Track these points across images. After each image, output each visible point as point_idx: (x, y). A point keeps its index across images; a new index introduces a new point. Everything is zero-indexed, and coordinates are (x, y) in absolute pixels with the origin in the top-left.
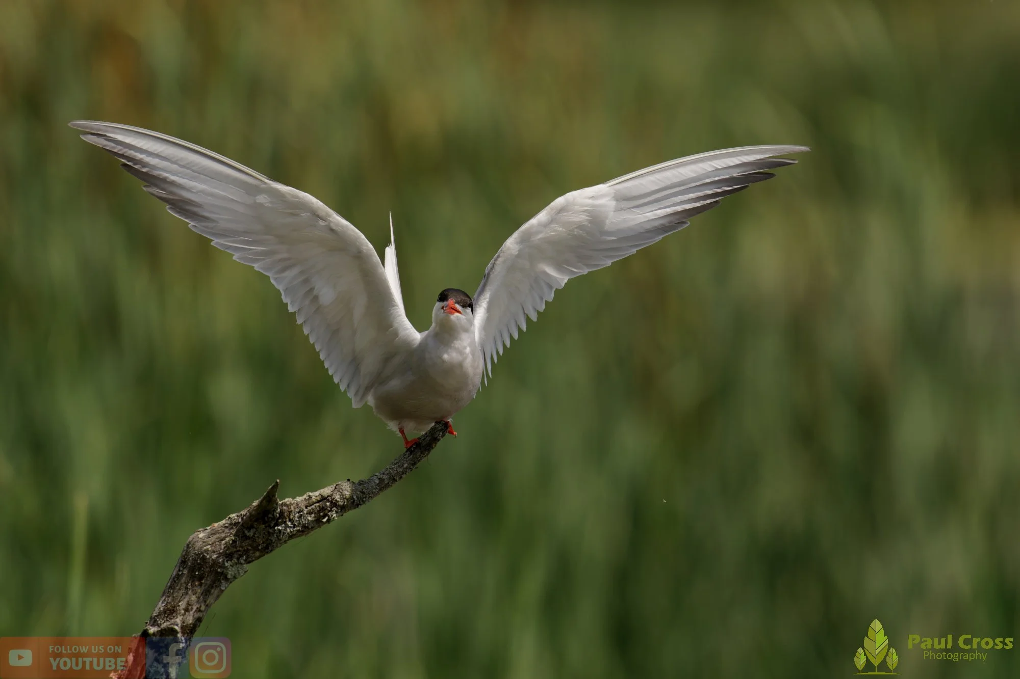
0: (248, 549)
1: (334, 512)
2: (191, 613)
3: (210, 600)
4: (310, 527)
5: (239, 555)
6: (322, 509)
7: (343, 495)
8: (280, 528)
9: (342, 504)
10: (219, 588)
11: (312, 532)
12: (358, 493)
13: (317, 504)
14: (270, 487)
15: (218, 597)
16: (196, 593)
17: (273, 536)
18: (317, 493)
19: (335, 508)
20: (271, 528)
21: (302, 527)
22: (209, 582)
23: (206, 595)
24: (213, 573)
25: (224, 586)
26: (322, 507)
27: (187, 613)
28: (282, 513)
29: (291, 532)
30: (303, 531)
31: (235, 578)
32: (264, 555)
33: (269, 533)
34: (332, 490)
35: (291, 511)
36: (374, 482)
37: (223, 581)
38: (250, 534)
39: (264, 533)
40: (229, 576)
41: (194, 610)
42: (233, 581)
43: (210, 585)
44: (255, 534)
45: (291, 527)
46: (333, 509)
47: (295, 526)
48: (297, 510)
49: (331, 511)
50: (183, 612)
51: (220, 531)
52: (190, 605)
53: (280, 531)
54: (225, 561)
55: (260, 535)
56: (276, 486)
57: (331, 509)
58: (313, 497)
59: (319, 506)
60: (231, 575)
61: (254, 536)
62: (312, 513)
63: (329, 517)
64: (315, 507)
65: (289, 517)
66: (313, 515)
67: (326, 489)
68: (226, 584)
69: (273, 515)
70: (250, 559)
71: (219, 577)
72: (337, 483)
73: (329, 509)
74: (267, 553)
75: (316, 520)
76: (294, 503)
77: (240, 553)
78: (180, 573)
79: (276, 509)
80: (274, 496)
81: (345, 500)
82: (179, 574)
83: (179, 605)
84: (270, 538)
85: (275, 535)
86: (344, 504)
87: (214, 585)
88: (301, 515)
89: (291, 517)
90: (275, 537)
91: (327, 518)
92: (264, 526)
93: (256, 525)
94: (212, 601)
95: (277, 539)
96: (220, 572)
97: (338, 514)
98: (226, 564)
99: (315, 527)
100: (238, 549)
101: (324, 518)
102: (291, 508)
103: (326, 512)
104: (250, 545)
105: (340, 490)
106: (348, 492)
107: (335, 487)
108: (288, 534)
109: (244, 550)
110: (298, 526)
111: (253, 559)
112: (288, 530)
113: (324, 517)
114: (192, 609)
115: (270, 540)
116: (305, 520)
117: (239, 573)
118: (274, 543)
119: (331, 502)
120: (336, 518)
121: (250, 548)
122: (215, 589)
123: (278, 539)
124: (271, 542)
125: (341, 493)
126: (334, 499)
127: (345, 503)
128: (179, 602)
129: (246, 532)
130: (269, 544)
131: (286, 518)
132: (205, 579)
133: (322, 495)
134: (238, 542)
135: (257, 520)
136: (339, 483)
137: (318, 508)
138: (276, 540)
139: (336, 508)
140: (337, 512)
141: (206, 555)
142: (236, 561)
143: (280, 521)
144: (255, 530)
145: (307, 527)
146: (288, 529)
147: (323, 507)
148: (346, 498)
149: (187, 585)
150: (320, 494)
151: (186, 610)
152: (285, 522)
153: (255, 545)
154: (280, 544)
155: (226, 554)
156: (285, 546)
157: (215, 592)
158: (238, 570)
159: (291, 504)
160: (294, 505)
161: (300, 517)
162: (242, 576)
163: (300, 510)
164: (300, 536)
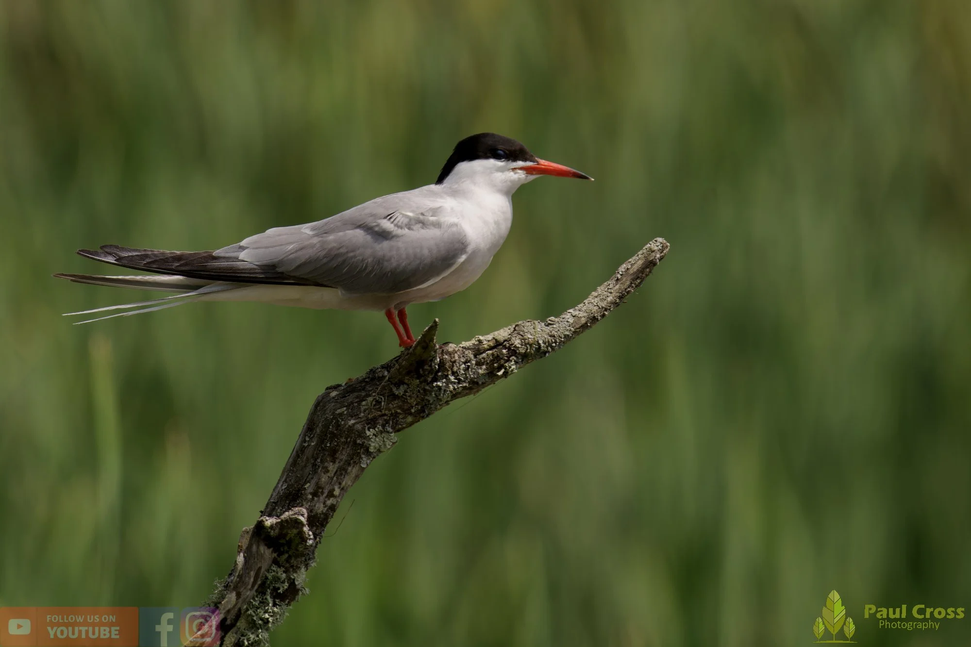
0: (396, 412)
1: (513, 363)
2: (322, 498)
3: (347, 481)
4: (480, 383)
5: (385, 420)
6: (497, 358)
7: (525, 339)
8: (439, 384)
9: (524, 351)
10: (358, 465)
11: (483, 390)
12: (546, 336)
13: (490, 352)
14: (427, 328)
15: (357, 477)
16: (328, 471)
17: (431, 394)
18: (490, 337)
19: (513, 357)
20: (428, 384)
21: (469, 383)
22: (344, 457)
23: (341, 474)
24: (350, 446)
25: (365, 462)
26: (496, 355)
27: (316, 499)
28: (442, 364)
29: (454, 389)
30: (470, 389)
31: (379, 451)
32: (419, 421)
33: (425, 390)
34: (509, 332)
35: (455, 362)
36: (567, 322)
37: (363, 456)
38: (400, 391)
39: (419, 391)
40: (372, 450)
41: (325, 495)
42: (378, 455)
43: (346, 461)
44: (406, 392)
45: (455, 383)
46: (511, 359)
47: (460, 381)
48: (463, 360)
49: (508, 360)
50: (310, 497)
51: (360, 388)
52: (319, 488)
53: (439, 388)
54: (366, 428)
55: (413, 393)
56: (435, 326)
57: (509, 358)
58: (485, 342)
59: (493, 354)
60: (375, 448)
61: (406, 395)
62: (483, 364)
63: (506, 369)
64: (488, 355)
65: (452, 369)
66: (484, 367)
67: (502, 330)
68: (368, 459)
69: (431, 366)
70: (400, 426)
71: (359, 451)
72: (517, 323)
73: (506, 358)
74: (423, 417)
75: (488, 373)
76: (458, 350)
77: (385, 418)
78: (306, 445)
79: (435, 357)
80: (432, 340)
81: (528, 346)
82: (304, 446)
83: (305, 489)
84: (427, 397)
85: (433, 393)
86: (526, 351)
87: (352, 462)
88: (468, 366)
89: (455, 369)
90: (434, 395)
91: (503, 371)
92: (418, 381)
93: (409, 380)
94: (349, 483)
95: (435, 399)
96: (359, 444)
97: (518, 366)
98: (368, 433)
99: (487, 383)
100: (383, 413)
101: (499, 371)
102: (454, 357)
103: (502, 362)
104: (400, 407)
105: (521, 333)
106: (531, 335)
107: (514, 328)
108: (451, 392)
109: (392, 414)
110: (464, 381)
111: (404, 426)
112: (451, 387)
113: (499, 369)
114: (322, 493)
115: (427, 399)
116: (474, 373)
117: (385, 445)
118: (431, 404)
119: (509, 349)
120: (516, 371)
121: (399, 411)
122: (354, 466)
123: (438, 398)
124: (427, 403)
125: (522, 336)
126: (512, 344)
127: (527, 349)
128: (305, 483)
129: (394, 389)
130: (426, 405)
131: (448, 371)
132: (339, 452)
133: (496, 340)
134: (383, 403)
135: (408, 373)
136: (520, 323)
137: (491, 357)
138: (434, 401)
139: (516, 357)
140: (516, 363)
141: (340, 420)
142: (381, 428)
143: (440, 374)
144: (406, 386)
145: (477, 383)
146: (450, 385)
147: (498, 356)
148: (528, 344)
149: (316, 460)
150: (494, 338)
151: (315, 494)
152: (446, 376)
153: (406, 407)
154: (440, 405)
155: (368, 419)
156: (446, 408)
157: (353, 471)
158: (384, 441)
159: (455, 352)
160: (458, 353)
161: (467, 369)
162: (389, 449)
163: (467, 359)
164: (467, 394)
